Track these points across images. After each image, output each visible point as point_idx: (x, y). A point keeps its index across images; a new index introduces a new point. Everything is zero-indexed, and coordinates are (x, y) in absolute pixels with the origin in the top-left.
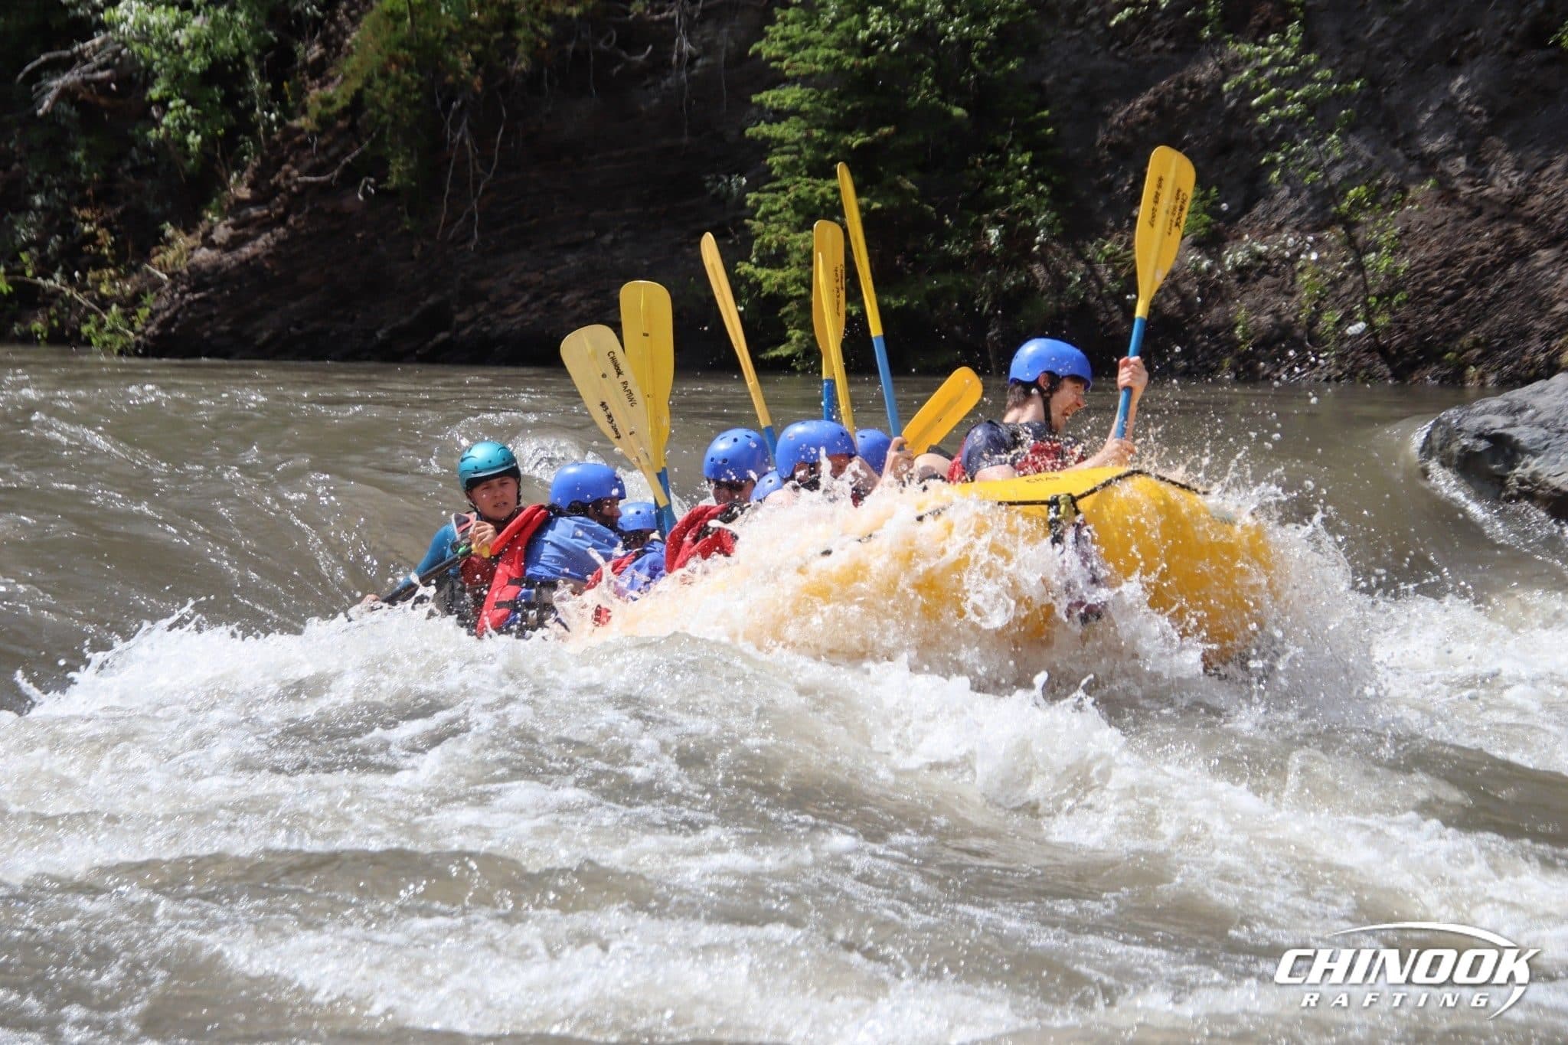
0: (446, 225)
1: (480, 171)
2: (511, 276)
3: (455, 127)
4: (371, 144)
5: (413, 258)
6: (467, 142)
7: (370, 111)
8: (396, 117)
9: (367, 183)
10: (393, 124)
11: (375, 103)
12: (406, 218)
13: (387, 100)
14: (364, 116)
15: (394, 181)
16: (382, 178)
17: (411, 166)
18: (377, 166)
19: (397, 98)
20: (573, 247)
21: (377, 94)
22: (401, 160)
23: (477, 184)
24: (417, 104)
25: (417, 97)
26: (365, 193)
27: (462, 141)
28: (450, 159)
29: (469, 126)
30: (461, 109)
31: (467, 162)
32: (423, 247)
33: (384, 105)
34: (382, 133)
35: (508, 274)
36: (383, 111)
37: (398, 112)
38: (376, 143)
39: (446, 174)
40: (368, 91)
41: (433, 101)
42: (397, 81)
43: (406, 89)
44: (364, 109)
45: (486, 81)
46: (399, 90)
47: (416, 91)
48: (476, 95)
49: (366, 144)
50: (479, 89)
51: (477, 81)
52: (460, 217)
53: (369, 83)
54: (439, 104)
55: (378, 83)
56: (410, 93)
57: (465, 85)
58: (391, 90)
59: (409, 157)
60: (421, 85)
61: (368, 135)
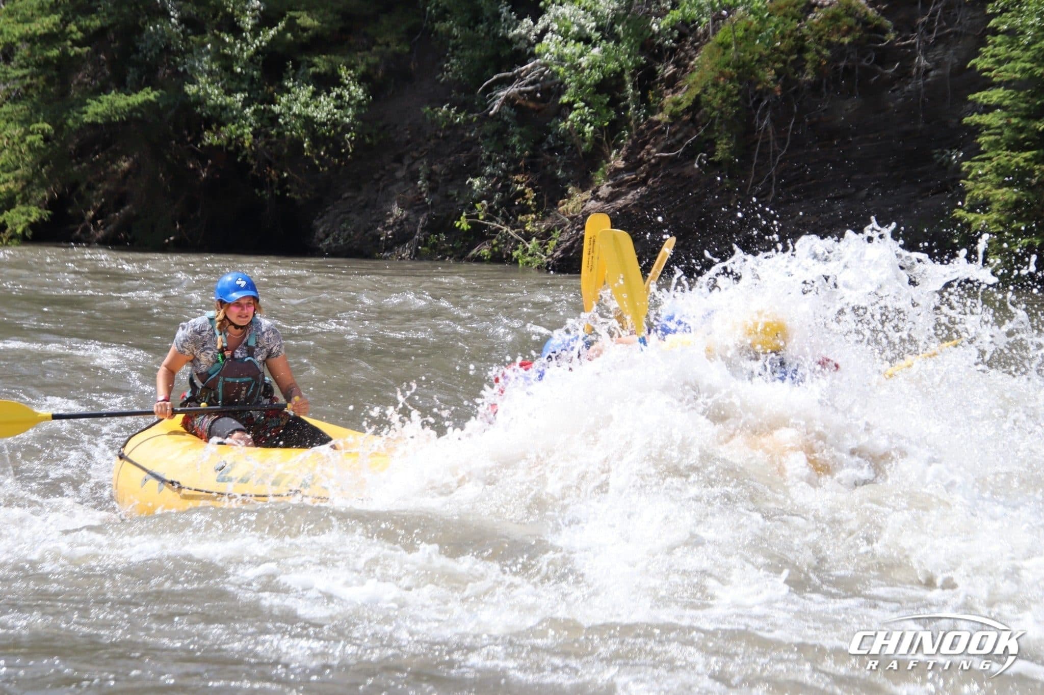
0: (753, 185)
1: (777, 148)
2: (796, 218)
3: (762, 118)
4: (705, 131)
5: (730, 207)
6: (770, 129)
7: (705, 109)
8: (722, 113)
9: (701, 157)
10: (720, 118)
11: (708, 103)
12: (726, 180)
13: (717, 102)
14: (701, 112)
15: (719, 156)
16: (711, 154)
17: (731, 145)
18: (708, 145)
19: (724, 100)
20: (840, 198)
21: (710, 98)
22: (724, 141)
23: (775, 156)
24: (736, 104)
25: (736, 99)
26: (700, 163)
27: (766, 129)
28: (757, 141)
29: (772, 119)
30: (766, 107)
31: (768, 143)
32: (738, 199)
33: (715, 105)
34: (712, 124)
35: (794, 217)
36: (714, 109)
37: (724, 109)
38: (709, 130)
39: (755, 150)
40: (704, 95)
41: (747, 102)
42: (724, 89)
43: (730, 95)
44: (702, 108)
45: (784, 88)
46: (725, 94)
47: (737, 95)
48: (776, 97)
49: (702, 131)
50: (779, 94)
51: (778, 87)
52: (762, 180)
53: (705, 91)
54: (751, 103)
55: (711, 90)
56: (732, 96)
57: (769, 91)
58: (719, 95)
59: (730, 139)
60: (740, 91)
61: (703, 125)
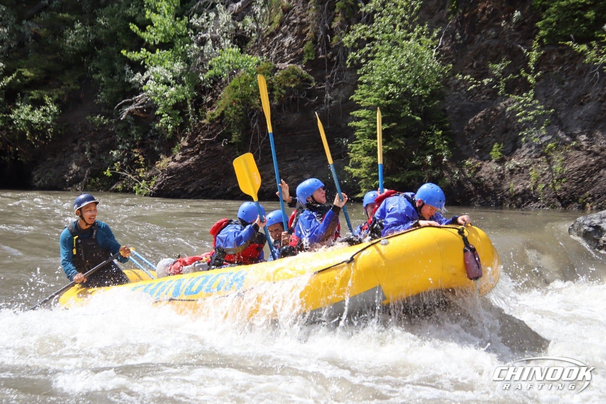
1: (261, 137)
3: (254, 122)
4: (227, 128)
6: (258, 128)
8: (235, 120)
9: (225, 141)
10: (234, 122)
11: (228, 115)
12: (237, 152)
13: (232, 114)
14: (225, 119)
15: (233, 140)
16: (230, 139)
17: (239, 135)
18: (229, 135)
19: (235, 114)
20: (291, 161)
21: (229, 112)
22: (236, 133)
23: (260, 141)
24: (241, 115)
25: (241, 113)
26: (224, 144)
27: (256, 127)
28: (251, 133)
29: (258, 123)
30: (256, 117)
31: (257, 134)
33: (231, 116)
34: (230, 125)
36: (231, 118)
37: (235, 118)
39: (250, 138)
40: (226, 111)
42: (235, 108)
43: (238, 111)
44: (225, 117)
46: (236, 111)
47: (241, 111)
48: (260, 113)
49: (225, 128)
52: (255, 152)
53: (226, 109)
54: (248, 115)
55: (229, 109)
57: (257, 109)
58: (233, 111)
59: (239, 132)
60: (243, 109)
61: (225, 126)
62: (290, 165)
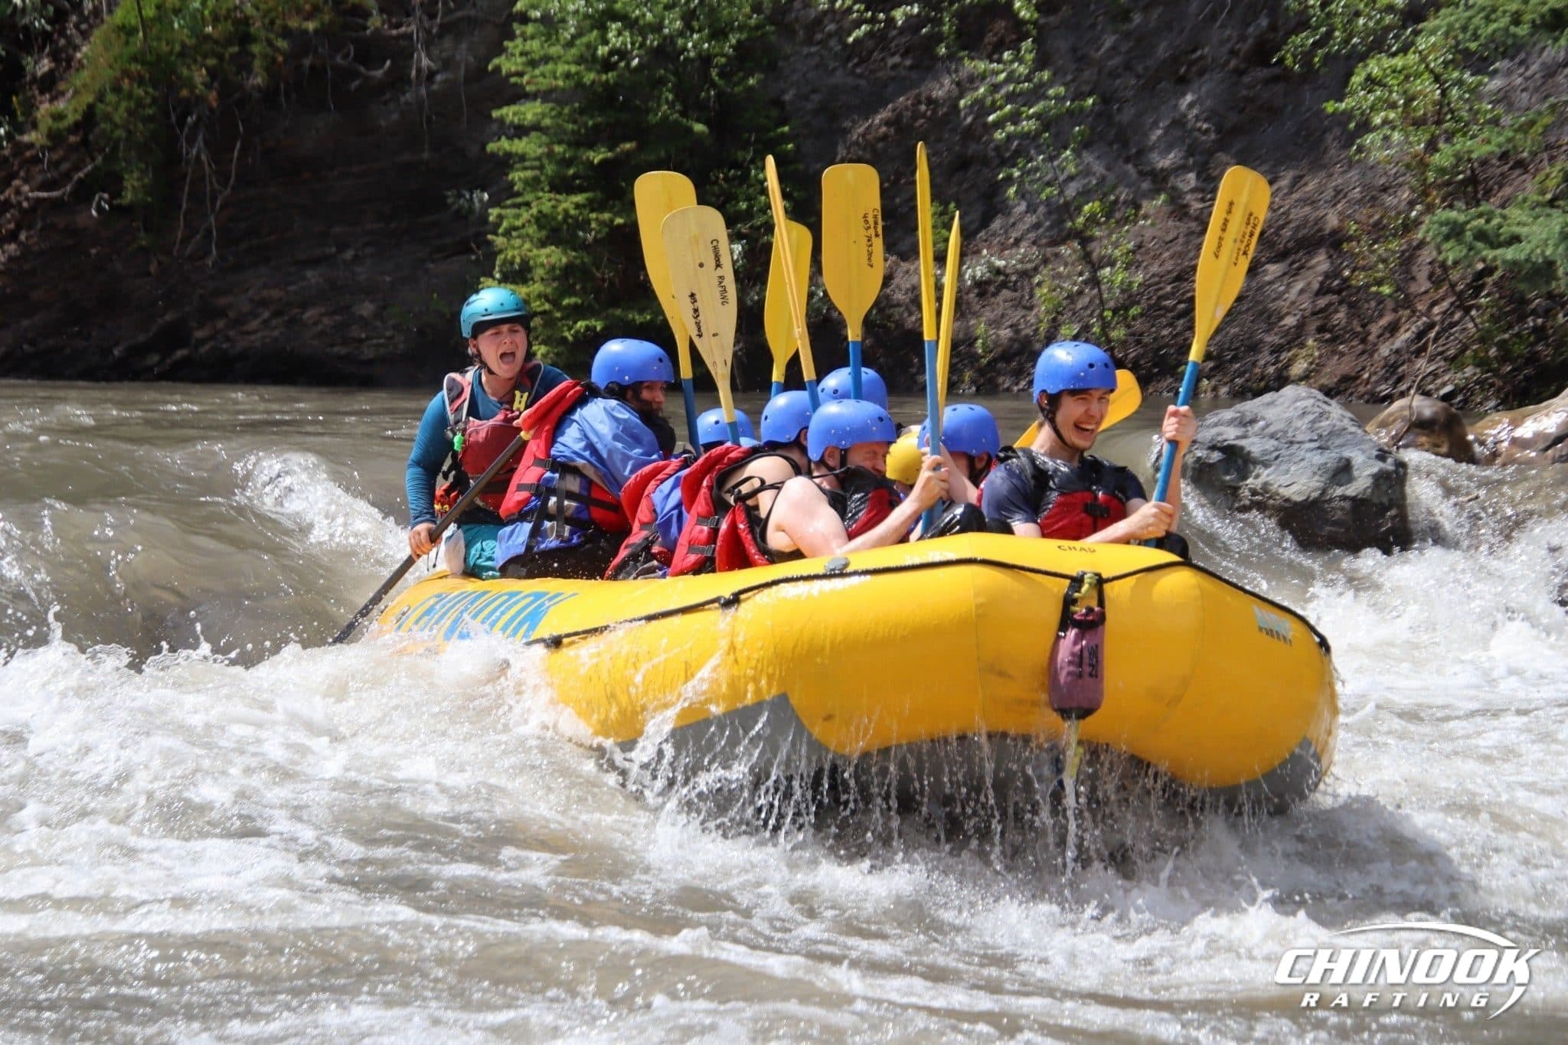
0: (182, 242)
1: (216, 186)
2: (251, 292)
3: (191, 142)
4: (105, 159)
5: (149, 274)
6: (203, 157)
7: (103, 126)
8: (129, 132)
9: (101, 198)
10: (127, 139)
11: (108, 117)
12: (142, 234)
13: (120, 115)
14: (97, 130)
15: (128, 197)
16: (116, 193)
17: (146, 181)
18: (112, 182)
19: (130, 112)
20: (314, 262)
21: (109, 109)
22: (135, 175)
23: (214, 199)
24: (150, 119)
25: (150, 112)
26: (100, 209)
27: (198, 157)
28: (185, 176)
29: (206, 143)
30: (196, 125)
31: (204, 176)
32: (160, 263)
33: (117, 119)
34: (115, 148)
35: (247, 290)
36: (116, 126)
37: (132, 127)
38: (109, 159)
39: (183, 190)
40: (100, 106)
41: (167, 116)
42: (130, 96)
43: (140, 104)
44: (97, 124)
45: (221, 96)
46: (132, 105)
47: (150, 106)
48: (211, 110)
49: (99, 159)
50: (215, 104)
51: (212, 96)
52: (197, 232)
53: (101, 97)
54: (173, 118)
55: (111, 97)
56: (144, 107)
57: (200, 100)
58: (124, 105)
59: (144, 172)
60: (154, 101)
61: (101, 150)
62: (309, 274)
